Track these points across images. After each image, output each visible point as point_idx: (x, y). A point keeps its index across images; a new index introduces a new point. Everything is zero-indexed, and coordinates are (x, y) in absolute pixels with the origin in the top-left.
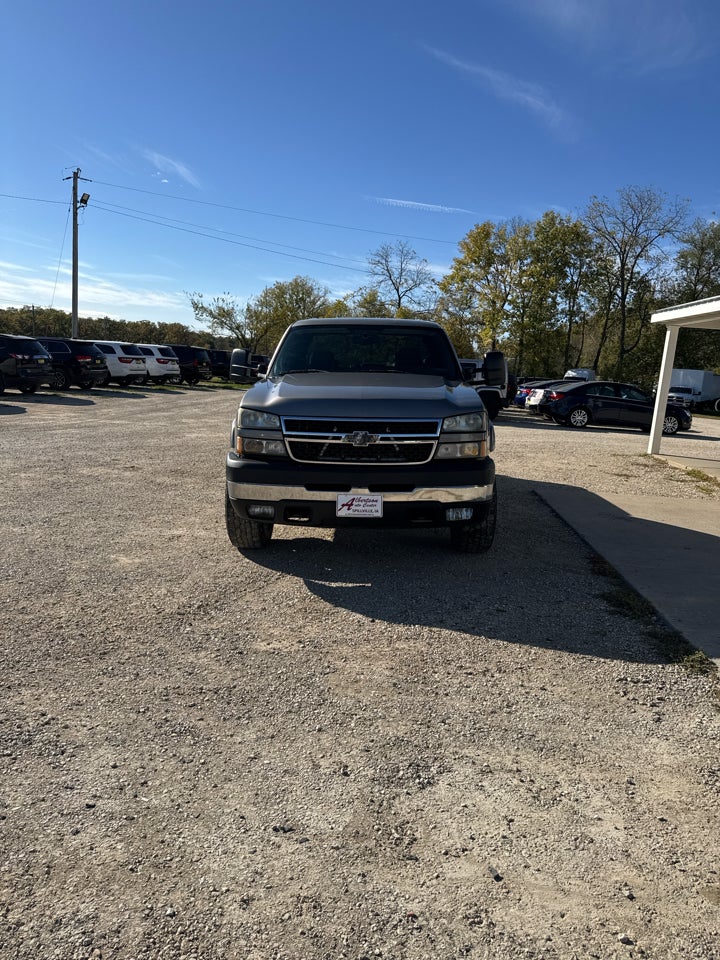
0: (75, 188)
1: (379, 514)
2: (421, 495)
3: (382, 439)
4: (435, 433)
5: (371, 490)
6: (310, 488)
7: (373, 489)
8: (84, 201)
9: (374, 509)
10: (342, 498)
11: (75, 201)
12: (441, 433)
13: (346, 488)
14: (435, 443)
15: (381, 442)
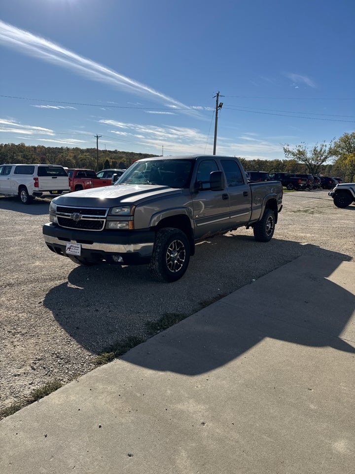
0: (217, 101)
1: (79, 254)
2: (96, 246)
3: (83, 217)
4: (104, 215)
5: (77, 242)
6: (60, 239)
7: (78, 241)
8: (221, 106)
9: (77, 251)
10: (68, 245)
11: (217, 107)
12: (108, 215)
13: (69, 240)
14: (105, 220)
15: (83, 219)
